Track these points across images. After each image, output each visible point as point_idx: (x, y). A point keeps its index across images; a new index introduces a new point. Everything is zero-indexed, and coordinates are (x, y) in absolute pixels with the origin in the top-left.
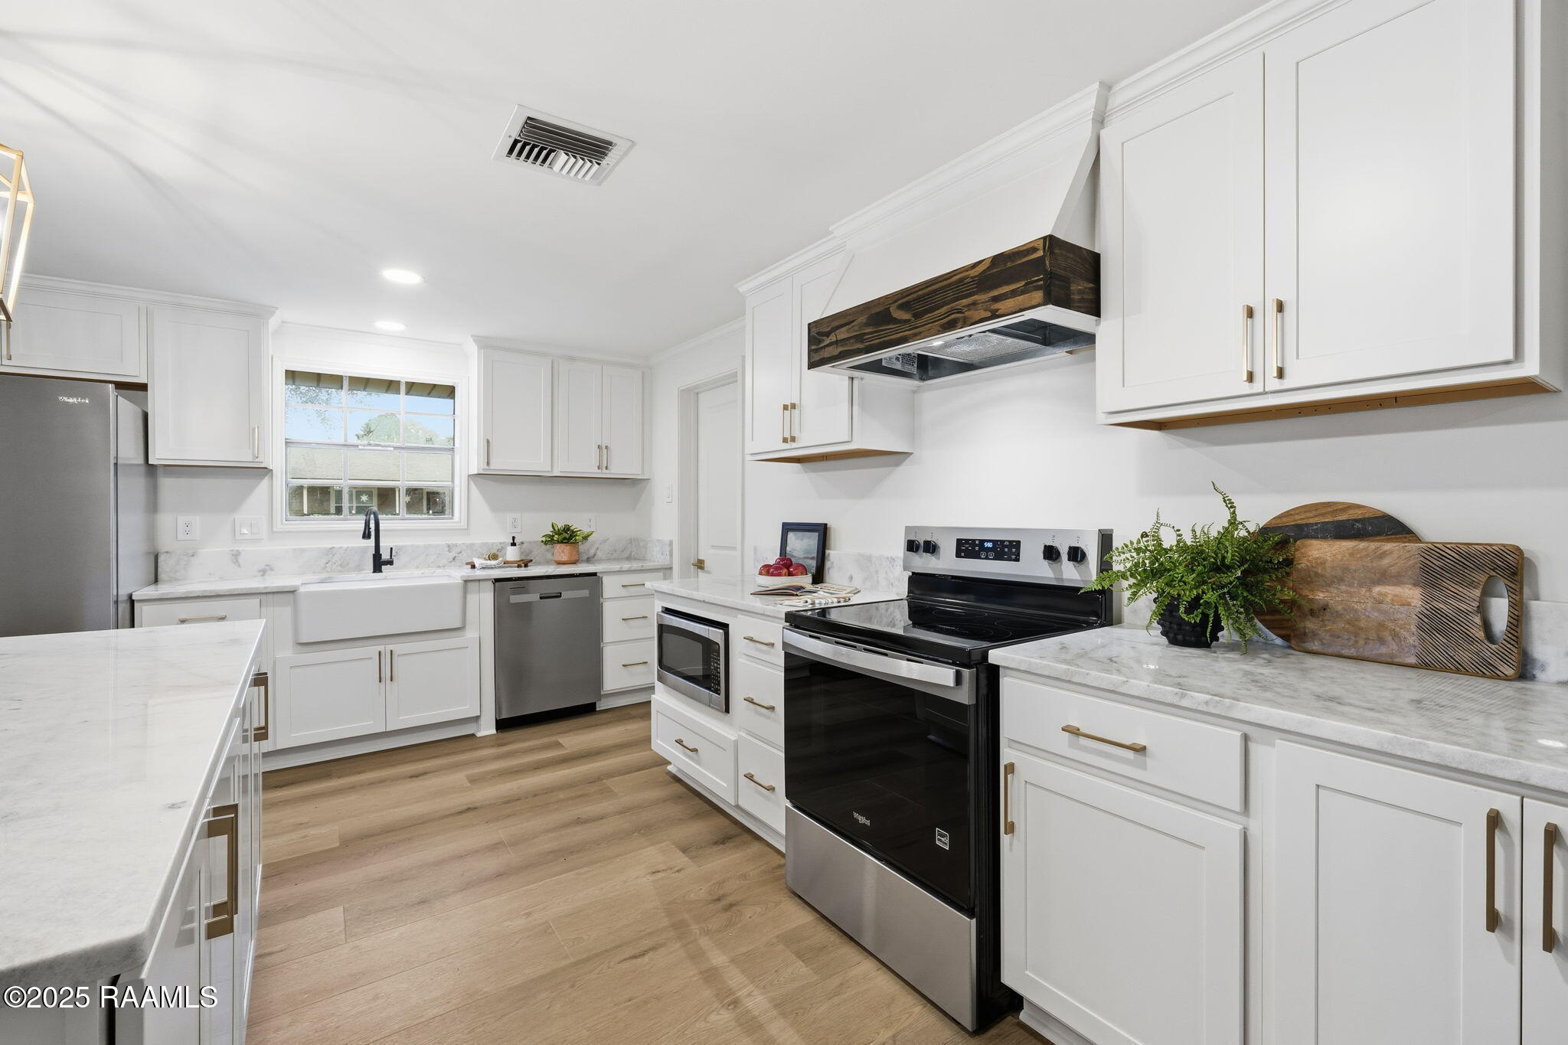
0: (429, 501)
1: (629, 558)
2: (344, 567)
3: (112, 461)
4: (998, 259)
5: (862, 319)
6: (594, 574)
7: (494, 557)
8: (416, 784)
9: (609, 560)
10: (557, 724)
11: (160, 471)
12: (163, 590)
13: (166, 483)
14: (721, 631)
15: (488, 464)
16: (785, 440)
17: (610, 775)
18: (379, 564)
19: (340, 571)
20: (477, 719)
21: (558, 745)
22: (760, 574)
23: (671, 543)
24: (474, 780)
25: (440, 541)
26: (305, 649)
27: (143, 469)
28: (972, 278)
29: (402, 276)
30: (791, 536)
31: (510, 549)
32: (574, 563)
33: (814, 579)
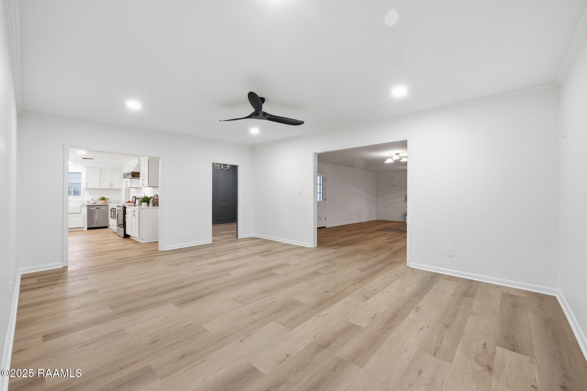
1: (118, 203)
6: (107, 205)
7: (88, 202)
9: (114, 203)
15: (88, 186)
20: (84, 227)
25: (79, 199)
30: (133, 198)
31: (92, 200)
33: (134, 204)
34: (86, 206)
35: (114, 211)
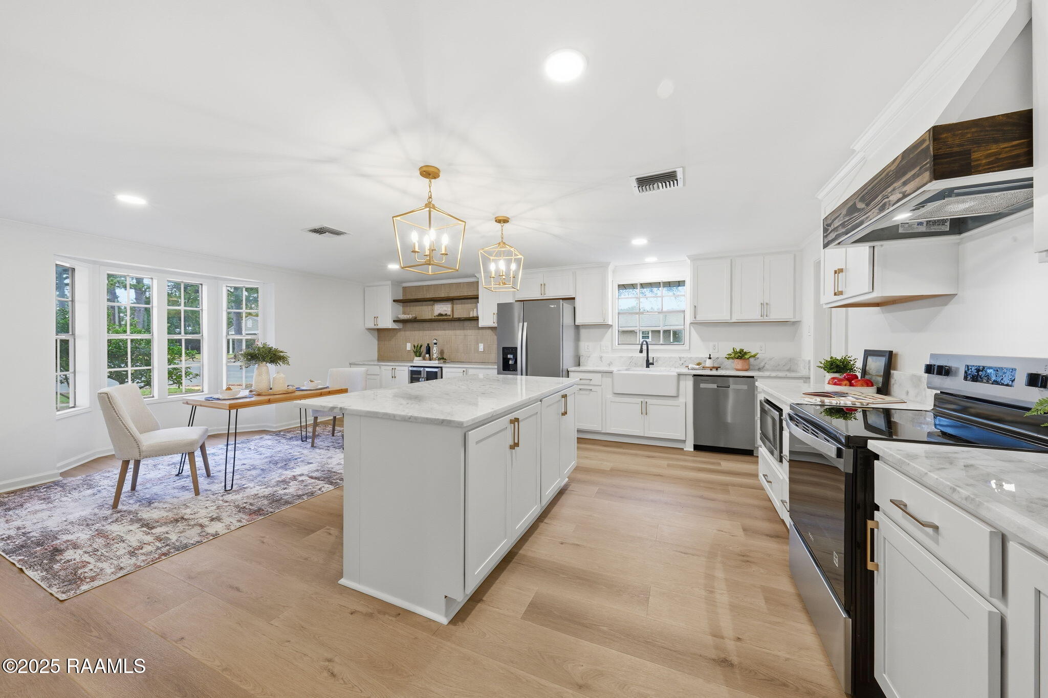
0: (675, 336)
1: (789, 370)
2: (636, 365)
3: (561, 324)
4: (905, 154)
5: (844, 212)
6: (753, 377)
7: (698, 365)
8: (649, 460)
9: (773, 370)
10: (729, 456)
11: (581, 327)
12: (581, 368)
13: (583, 332)
14: (778, 413)
15: (695, 318)
16: (835, 294)
17: (734, 485)
18: (648, 364)
19: (635, 367)
20: (684, 441)
21: (719, 464)
22: (829, 383)
23: (809, 362)
24: (669, 465)
25: (677, 355)
26: (617, 395)
27: (573, 327)
28: (893, 171)
29: (640, 242)
30: (870, 359)
31: (708, 360)
32: (746, 370)
33: (880, 391)
34: (691, 378)
35: (774, 420)
